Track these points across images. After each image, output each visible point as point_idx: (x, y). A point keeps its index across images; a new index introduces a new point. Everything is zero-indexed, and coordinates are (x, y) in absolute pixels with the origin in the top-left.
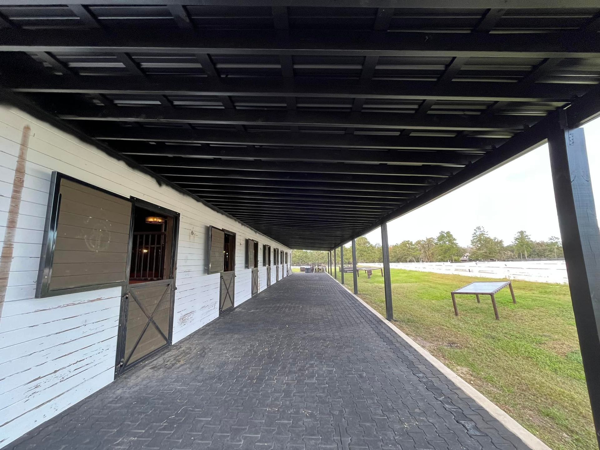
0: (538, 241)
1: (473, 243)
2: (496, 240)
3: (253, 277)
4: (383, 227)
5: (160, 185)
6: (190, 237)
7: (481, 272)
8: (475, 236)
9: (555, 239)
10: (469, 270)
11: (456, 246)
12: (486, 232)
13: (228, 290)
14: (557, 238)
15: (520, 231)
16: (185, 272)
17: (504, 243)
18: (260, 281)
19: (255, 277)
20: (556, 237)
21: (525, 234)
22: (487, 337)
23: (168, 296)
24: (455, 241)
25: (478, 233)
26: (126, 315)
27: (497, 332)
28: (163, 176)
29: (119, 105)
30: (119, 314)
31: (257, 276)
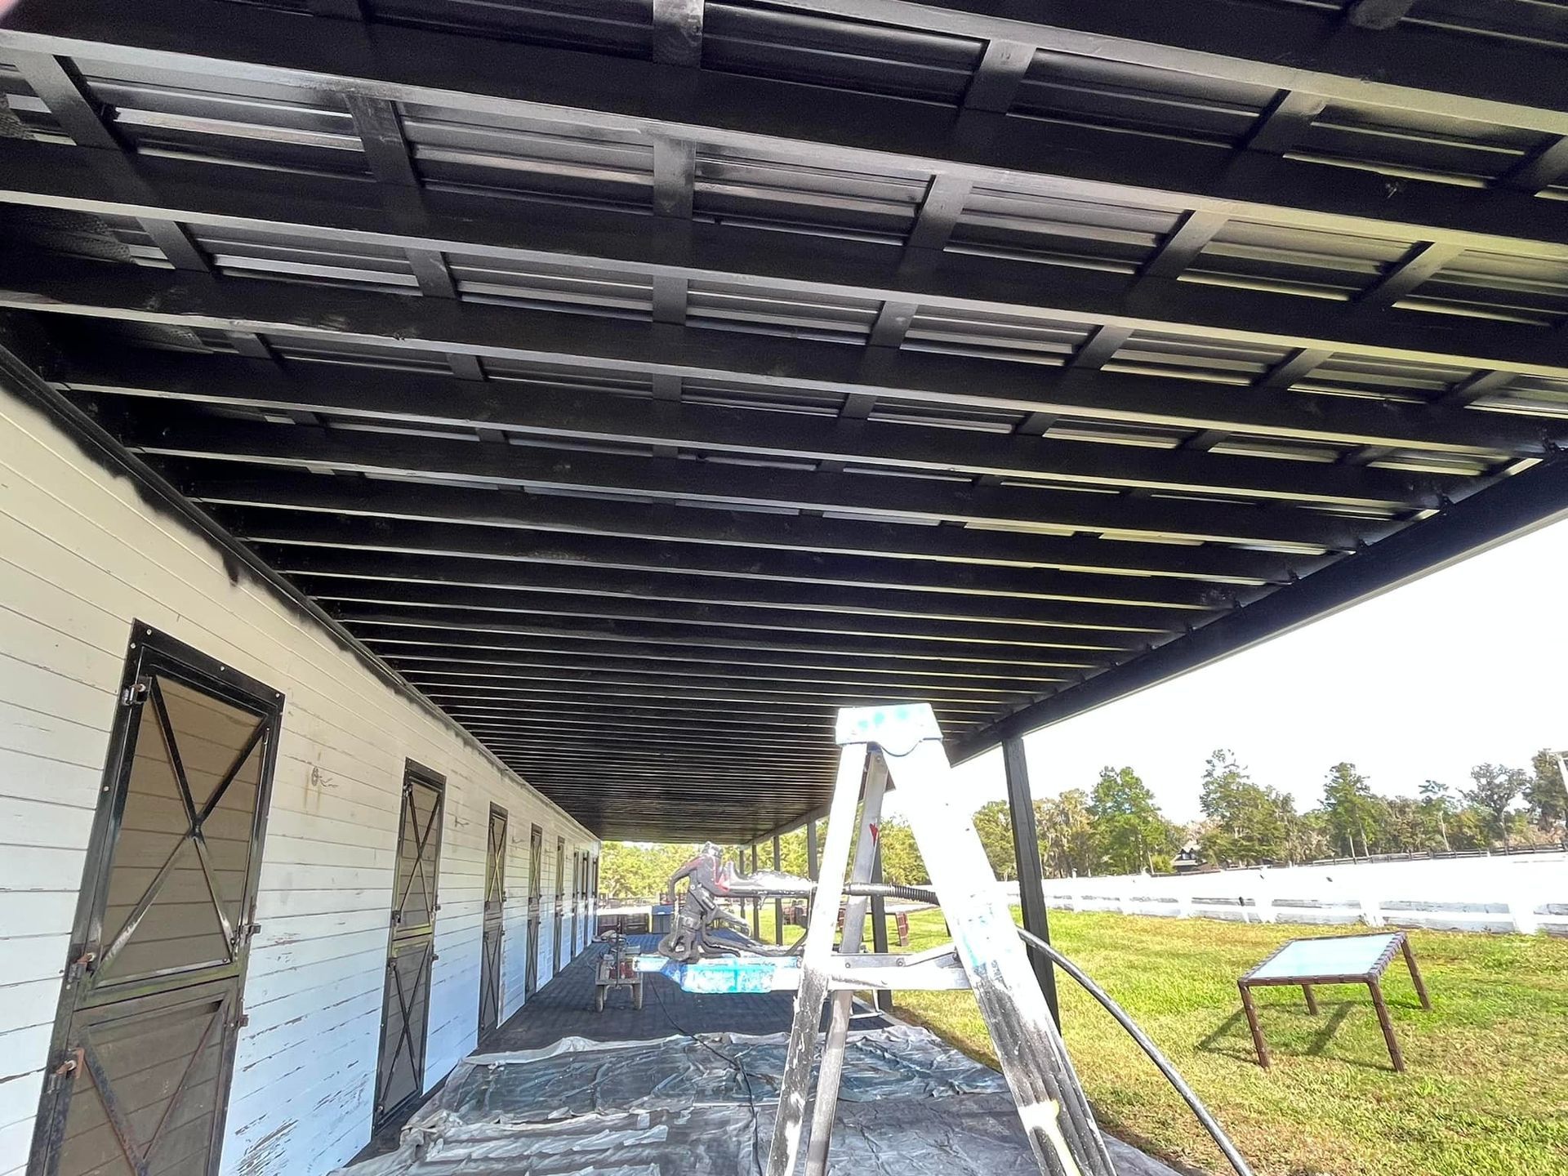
0: (1391, 797)
1: (1206, 805)
2: (1273, 796)
3: (486, 959)
4: (1010, 749)
5: (234, 577)
6: (306, 793)
7: (1280, 905)
8: (1212, 783)
9: (1436, 789)
10: (1240, 899)
11: (1155, 817)
12: (1242, 767)
13: (406, 1020)
14: (1443, 786)
15: (1337, 764)
16: (278, 943)
17: (1295, 805)
18: (504, 975)
19: (492, 957)
20: (1438, 782)
21: (1353, 772)
22: (1399, 1139)
23: (213, 1056)
24: (1150, 802)
25: (1219, 772)
26: (52, 1158)
27: (1420, 1117)
28: (251, 545)
29: (227, 273)
30: (25, 1158)
31: (497, 954)
